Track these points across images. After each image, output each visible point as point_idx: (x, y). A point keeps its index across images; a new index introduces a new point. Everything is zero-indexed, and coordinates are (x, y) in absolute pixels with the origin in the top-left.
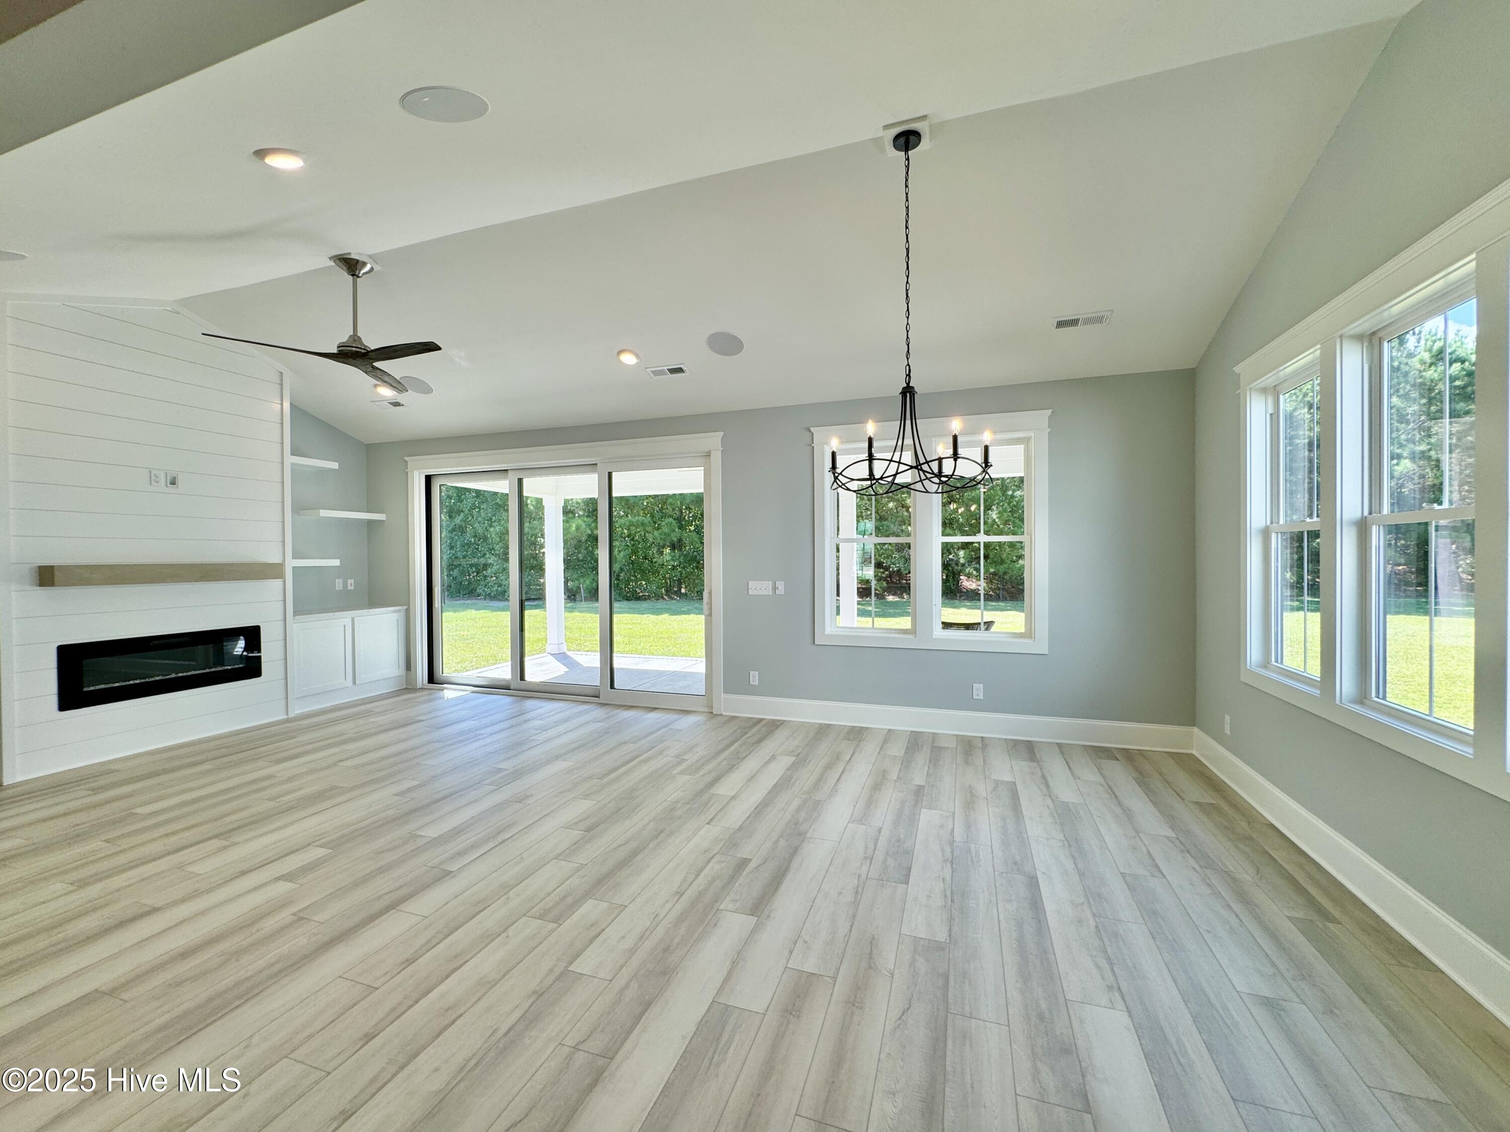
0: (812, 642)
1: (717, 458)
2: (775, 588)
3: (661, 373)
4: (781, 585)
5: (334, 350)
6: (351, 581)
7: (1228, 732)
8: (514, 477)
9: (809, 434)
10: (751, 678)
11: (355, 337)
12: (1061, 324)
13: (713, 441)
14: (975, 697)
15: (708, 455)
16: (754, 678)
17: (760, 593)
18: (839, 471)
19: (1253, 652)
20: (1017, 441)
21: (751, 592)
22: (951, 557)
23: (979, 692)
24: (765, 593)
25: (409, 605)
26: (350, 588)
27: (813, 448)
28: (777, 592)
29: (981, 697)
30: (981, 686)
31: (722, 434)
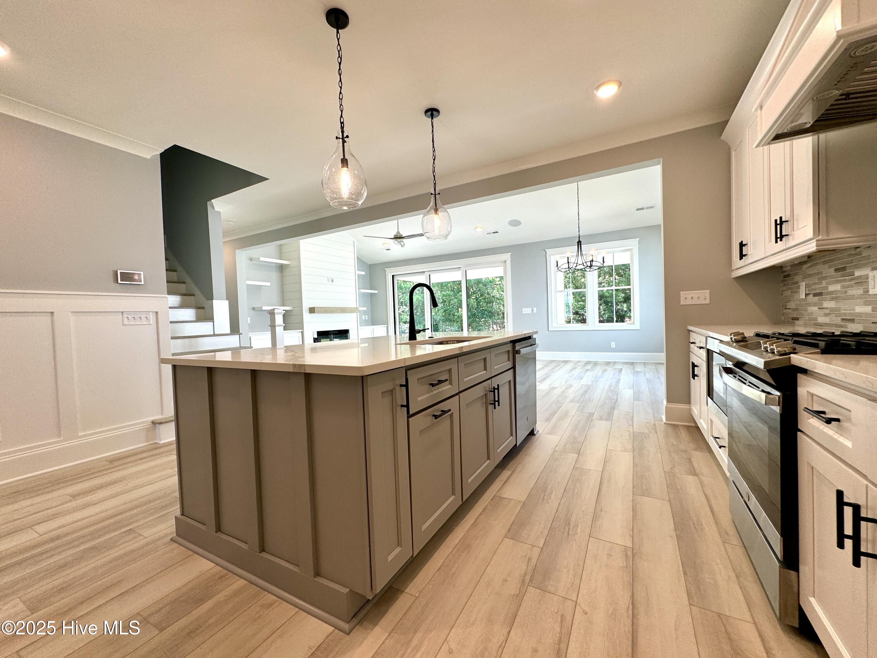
0: (548, 329)
1: (509, 263)
2: (533, 310)
3: (490, 233)
4: (535, 309)
5: (393, 237)
6: (367, 316)
8: (427, 274)
9: (545, 252)
11: (398, 232)
12: (637, 210)
13: (507, 257)
14: (612, 347)
15: (505, 262)
17: (527, 312)
18: (559, 266)
20: (628, 250)
21: (523, 312)
22: (619, 307)
24: (529, 312)
25: (388, 325)
26: (367, 319)
27: (546, 257)
28: (534, 312)
29: (614, 347)
30: (614, 343)
31: (510, 253)
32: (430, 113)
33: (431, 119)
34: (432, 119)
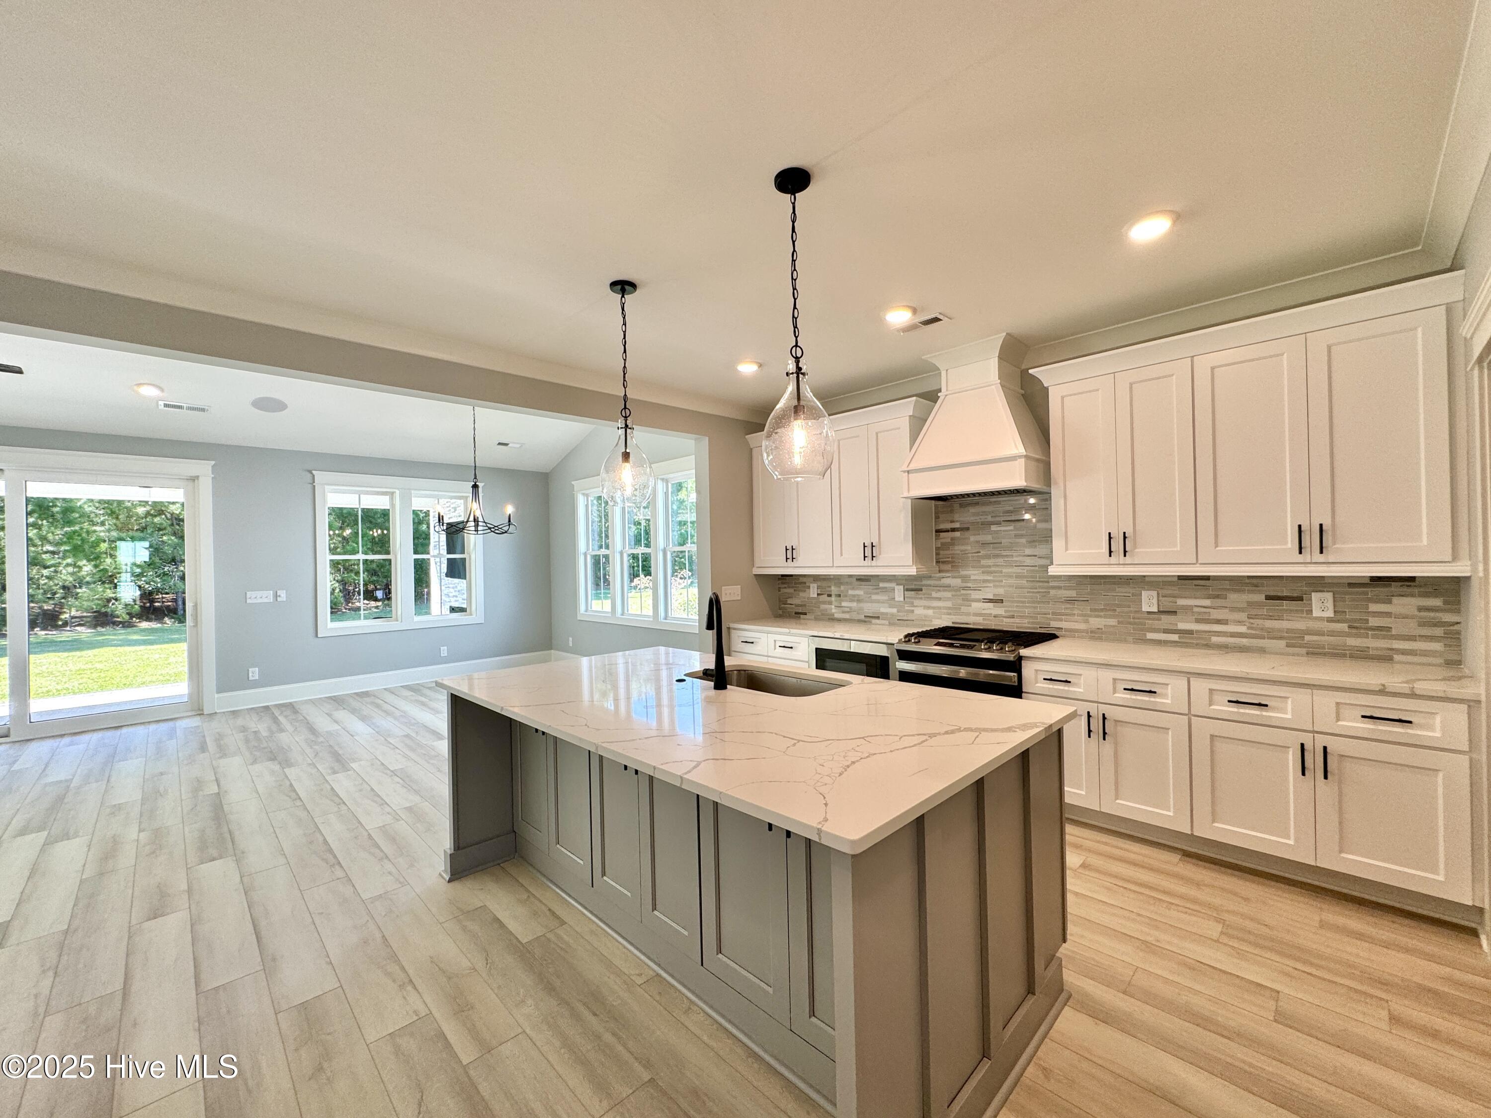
0: (314, 635)
1: (206, 484)
2: (276, 596)
3: (178, 407)
4: (283, 594)
7: (571, 645)
9: (309, 475)
10: (250, 675)
12: (499, 444)
13: (204, 469)
14: (442, 655)
16: (254, 673)
17: (259, 601)
19: (582, 608)
20: (460, 498)
21: (249, 601)
23: (444, 651)
24: (265, 601)
27: (314, 486)
28: (279, 599)
29: (446, 655)
30: (446, 648)
31: (213, 463)
32: (619, 287)
33: (621, 296)
34: (623, 296)
